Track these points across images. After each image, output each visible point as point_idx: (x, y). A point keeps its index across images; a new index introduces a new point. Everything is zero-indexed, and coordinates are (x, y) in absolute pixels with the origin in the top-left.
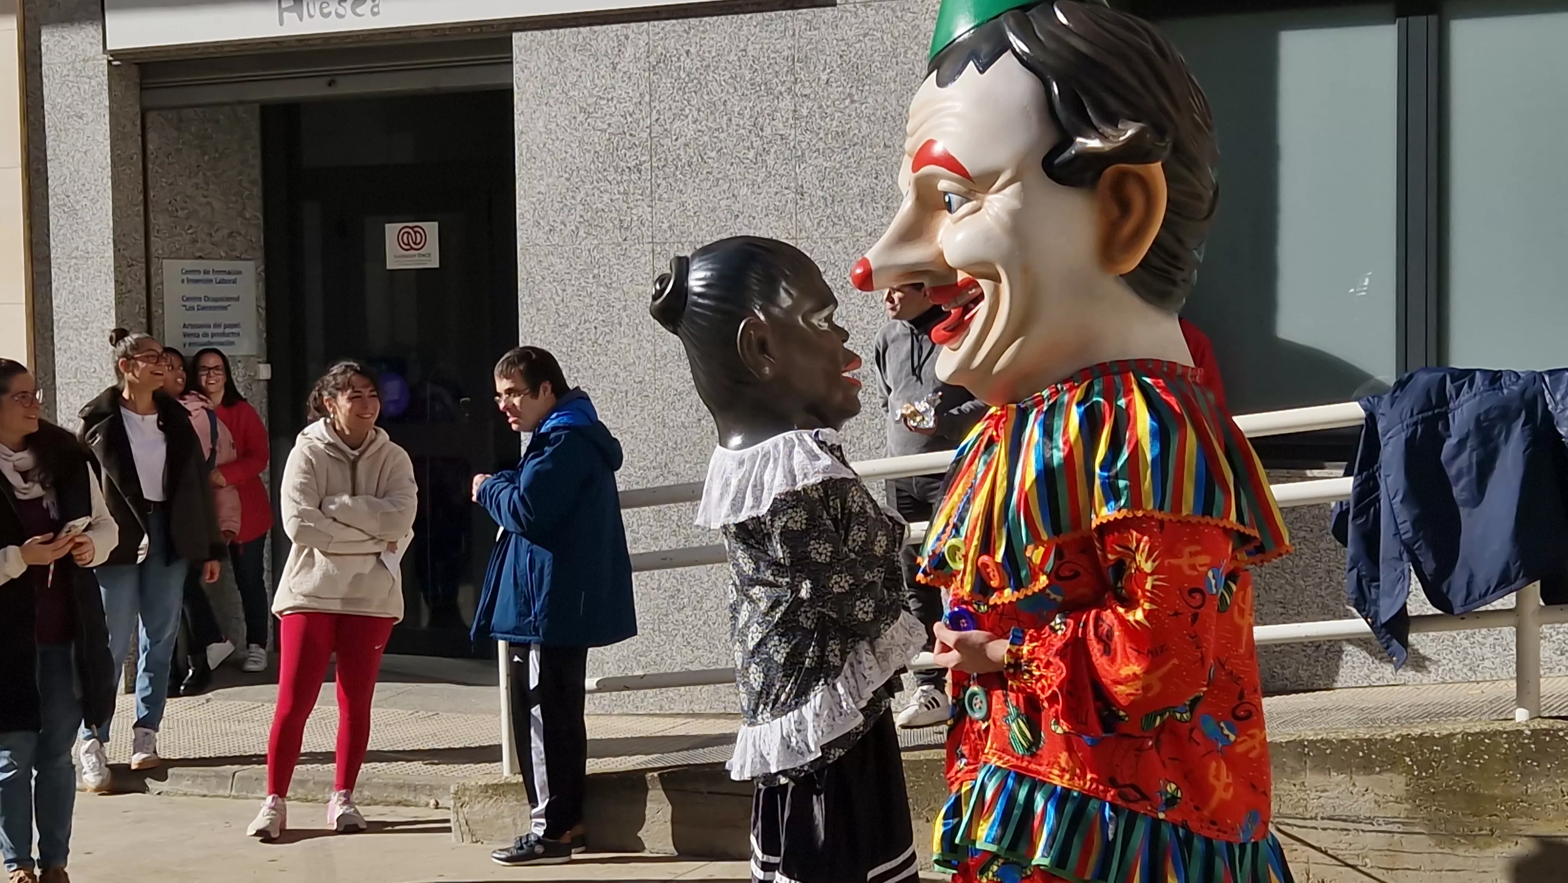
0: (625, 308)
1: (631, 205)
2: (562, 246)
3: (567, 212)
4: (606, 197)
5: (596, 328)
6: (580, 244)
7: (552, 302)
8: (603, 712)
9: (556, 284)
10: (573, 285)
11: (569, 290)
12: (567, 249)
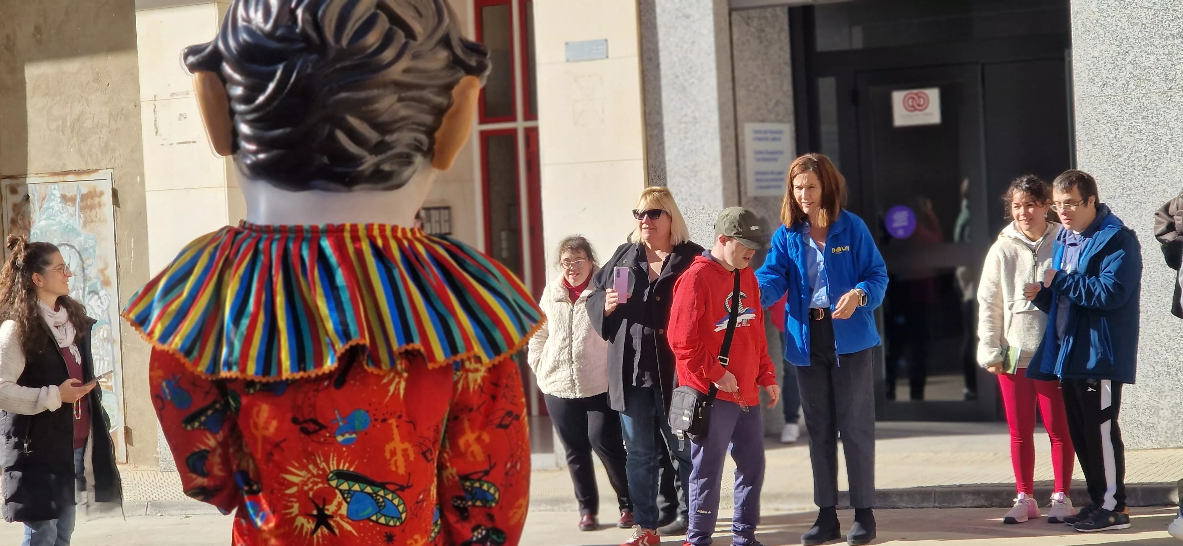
0: (1171, 140)
1: (1175, 62)
2: (1114, 96)
3: (1118, 71)
4: (1152, 58)
5: (1145, 156)
6: (1130, 94)
7: (1106, 139)
8: (1159, 447)
9: (1109, 125)
10: (1124, 125)
11: (1121, 129)
12: (1119, 98)
